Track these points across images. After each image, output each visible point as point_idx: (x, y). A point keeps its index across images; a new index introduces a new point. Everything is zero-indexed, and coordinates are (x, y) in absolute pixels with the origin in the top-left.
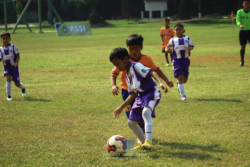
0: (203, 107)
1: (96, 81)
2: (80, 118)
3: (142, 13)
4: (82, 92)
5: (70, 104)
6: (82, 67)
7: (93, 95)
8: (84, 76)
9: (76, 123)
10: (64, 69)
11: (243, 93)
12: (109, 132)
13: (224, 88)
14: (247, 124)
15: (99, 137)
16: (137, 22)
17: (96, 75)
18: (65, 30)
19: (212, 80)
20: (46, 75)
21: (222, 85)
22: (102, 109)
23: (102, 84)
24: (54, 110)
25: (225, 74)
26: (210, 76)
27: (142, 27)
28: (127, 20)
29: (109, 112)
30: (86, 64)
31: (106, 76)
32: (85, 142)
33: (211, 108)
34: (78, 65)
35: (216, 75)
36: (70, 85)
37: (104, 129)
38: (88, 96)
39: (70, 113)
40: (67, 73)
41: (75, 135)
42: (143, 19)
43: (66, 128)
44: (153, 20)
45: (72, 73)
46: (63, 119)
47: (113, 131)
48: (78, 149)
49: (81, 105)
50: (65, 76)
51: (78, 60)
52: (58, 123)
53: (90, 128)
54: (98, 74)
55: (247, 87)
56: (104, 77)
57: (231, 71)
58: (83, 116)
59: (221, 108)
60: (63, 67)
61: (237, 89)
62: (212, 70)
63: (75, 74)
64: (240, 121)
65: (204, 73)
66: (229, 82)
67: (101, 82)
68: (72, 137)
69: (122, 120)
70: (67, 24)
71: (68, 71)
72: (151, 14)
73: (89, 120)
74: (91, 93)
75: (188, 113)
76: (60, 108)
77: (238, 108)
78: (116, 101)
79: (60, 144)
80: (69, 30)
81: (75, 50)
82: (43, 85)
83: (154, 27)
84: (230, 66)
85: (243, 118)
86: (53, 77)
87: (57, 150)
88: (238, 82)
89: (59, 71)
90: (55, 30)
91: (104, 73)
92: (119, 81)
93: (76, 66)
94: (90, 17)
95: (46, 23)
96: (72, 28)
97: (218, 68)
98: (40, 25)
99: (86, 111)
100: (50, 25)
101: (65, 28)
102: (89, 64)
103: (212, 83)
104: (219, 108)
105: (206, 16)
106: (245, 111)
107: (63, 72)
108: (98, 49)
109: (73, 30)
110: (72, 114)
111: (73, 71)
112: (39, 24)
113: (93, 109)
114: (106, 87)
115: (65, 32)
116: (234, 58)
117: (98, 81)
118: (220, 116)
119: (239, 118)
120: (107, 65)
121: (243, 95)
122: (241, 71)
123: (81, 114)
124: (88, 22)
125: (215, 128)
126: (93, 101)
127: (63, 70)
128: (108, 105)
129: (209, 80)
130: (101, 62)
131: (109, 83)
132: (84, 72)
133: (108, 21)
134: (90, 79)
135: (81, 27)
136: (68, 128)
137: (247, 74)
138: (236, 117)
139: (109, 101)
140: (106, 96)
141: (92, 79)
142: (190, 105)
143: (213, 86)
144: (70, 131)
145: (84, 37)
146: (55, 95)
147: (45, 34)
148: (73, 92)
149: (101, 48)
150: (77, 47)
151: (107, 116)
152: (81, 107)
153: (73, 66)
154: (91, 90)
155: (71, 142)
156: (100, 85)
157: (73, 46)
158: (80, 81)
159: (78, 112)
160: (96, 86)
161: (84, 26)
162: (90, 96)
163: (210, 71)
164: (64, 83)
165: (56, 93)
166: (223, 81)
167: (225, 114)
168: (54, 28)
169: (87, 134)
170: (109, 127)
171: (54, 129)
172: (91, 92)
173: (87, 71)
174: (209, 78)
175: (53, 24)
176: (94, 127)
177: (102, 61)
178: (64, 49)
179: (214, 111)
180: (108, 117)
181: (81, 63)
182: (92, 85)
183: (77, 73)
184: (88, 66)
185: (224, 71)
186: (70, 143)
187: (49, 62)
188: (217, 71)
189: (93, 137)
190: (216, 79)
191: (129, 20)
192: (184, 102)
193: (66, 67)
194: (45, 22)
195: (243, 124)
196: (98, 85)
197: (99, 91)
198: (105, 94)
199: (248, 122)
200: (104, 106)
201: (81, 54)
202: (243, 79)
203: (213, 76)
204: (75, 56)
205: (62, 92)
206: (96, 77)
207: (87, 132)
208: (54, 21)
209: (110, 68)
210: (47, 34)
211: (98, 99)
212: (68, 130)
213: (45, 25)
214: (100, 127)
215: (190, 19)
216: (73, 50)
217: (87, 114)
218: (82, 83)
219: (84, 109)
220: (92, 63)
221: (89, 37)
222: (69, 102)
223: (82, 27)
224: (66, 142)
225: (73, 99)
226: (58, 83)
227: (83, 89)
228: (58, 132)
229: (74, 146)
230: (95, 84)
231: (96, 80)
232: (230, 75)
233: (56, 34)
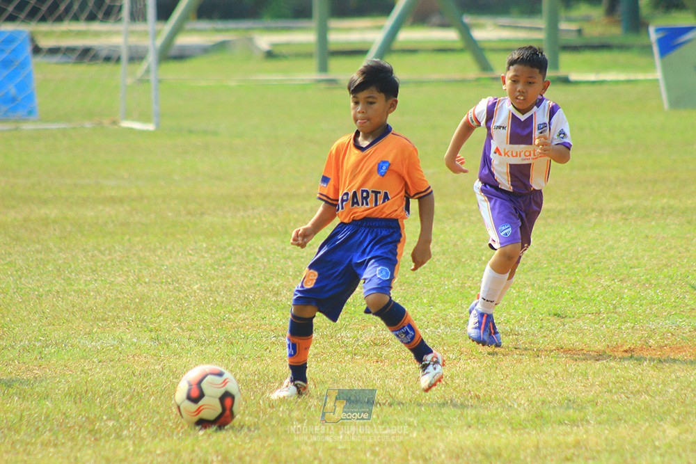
20: (585, 375)
82: (571, 439)
86: (634, 386)
90: (652, 67)
95: (587, 19)
98: (553, 28)
100: (614, 32)
112: (541, 22)
147: (583, 89)
168: (647, 49)
175: (636, 24)
187: (605, 281)
194: (583, 10)
210: (597, 88)
213: (579, 31)
226: (672, 432)
233: (660, 95)
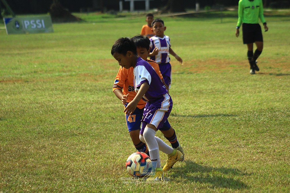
0: (202, 127)
1: (59, 94)
2: (37, 144)
3: (121, 4)
4: (40, 108)
5: (24, 125)
6: (41, 76)
7: (55, 112)
8: (43, 87)
9: (32, 149)
10: (16, 77)
11: (255, 110)
12: (77, 161)
13: (229, 103)
14: (259, 151)
15: (63, 168)
16: (114, 16)
17: (59, 85)
18: (17, 26)
19: (213, 92)
21: (226, 99)
22: (68, 131)
23: (67, 98)
24: (3, 133)
25: (231, 84)
26: (210, 87)
27: (120, 22)
28: (100, 12)
29: (76, 135)
30: (46, 72)
31: (72, 87)
32: (44, 176)
33: (212, 129)
34: (35, 72)
35: (219, 86)
36: (24, 99)
37: (70, 158)
38: (49, 114)
39: (24, 136)
40: (20, 84)
41: (31, 166)
42: (121, 12)
43: (19, 157)
44: (136, 13)
45: (27, 83)
46: (15, 144)
47: (82, 160)
48: (34, 184)
49: (39, 126)
50: (18, 88)
51: (35, 66)
52: (8, 150)
53: (51, 157)
54: (61, 84)
55: (259, 102)
56: (70, 89)
57: (238, 81)
58: (42, 141)
59: (226, 129)
60: (14, 76)
61: (246, 104)
62: (213, 79)
63: (32, 84)
64: (250, 146)
65: (204, 83)
66: (235, 95)
67: (66, 95)
68: (27, 168)
69: (94, 146)
70: (20, 18)
71: (21, 80)
72: (132, 5)
73: (49, 146)
74: (53, 110)
75: (181, 136)
76: (11, 130)
77: (248, 129)
78: (86, 121)
79: (11, 177)
80: (23, 26)
81: (31, 53)
83: (137, 22)
84: (237, 74)
85: (254, 142)
87: (6, 186)
88: (248, 95)
89: (9, 81)
90: (4, 26)
91: (71, 83)
92: (90, 93)
93: (32, 74)
94: (51, 8)
96: (27, 23)
97: (221, 77)
99: (46, 134)
101: (17, 23)
102: (50, 71)
103: (213, 96)
104: (223, 129)
105: (206, 8)
106: (257, 133)
107: (15, 82)
108: (61, 51)
109: (28, 26)
110: (26, 138)
111: (28, 80)
113: (55, 131)
114: (72, 102)
115: (17, 29)
116: (242, 63)
117: (62, 94)
118: (224, 140)
119: (249, 142)
120: (74, 73)
121: (254, 112)
122: (252, 81)
123: (38, 138)
124: (48, 15)
125: (217, 156)
126: (56, 120)
127: (14, 79)
128: (75, 126)
129: (210, 92)
130: (65, 69)
131: (76, 97)
132: (44, 82)
133: (75, 14)
134: (51, 91)
135: (39, 22)
136: (21, 156)
137: (260, 85)
138: (245, 141)
139: (76, 121)
140: (73, 114)
141: (53, 92)
142: (184, 125)
143: (215, 100)
144: (24, 160)
145: (44, 35)
146: (5, 113)
148: (28, 108)
149: (66, 50)
150: (33, 48)
151: (74, 140)
152: (39, 128)
153: (29, 74)
154: (52, 106)
155: (25, 175)
156: (65, 99)
157: (28, 48)
158: (38, 94)
159: (35, 135)
160: (59, 100)
161: (43, 21)
162: (51, 114)
163: (211, 81)
164: (16, 97)
165: (5, 109)
166: (228, 93)
167: (231, 137)
168: (3, 23)
169: (47, 165)
170: (77, 154)
171: (3, 158)
172: (52, 108)
173: (47, 81)
174: (209, 90)
175: (1, 18)
176: (57, 155)
177: (67, 67)
178: (17, 52)
179: (216, 133)
180: (75, 142)
181: (39, 70)
182: (54, 100)
183: (34, 84)
184: (49, 75)
185: (229, 80)
186: (25, 177)
188: (220, 80)
189: (55, 168)
190: (218, 91)
191: (103, 12)
192: (176, 122)
193: (19, 76)
195: (254, 151)
196: (61, 100)
197: (63, 107)
198: (71, 111)
199: (261, 148)
200: (69, 127)
201: (39, 58)
202: (254, 90)
203: (214, 86)
204: (31, 60)
205: (13, 109)
206: (59, 88)
207: (48, 161)
208: (2, 13)
209: (78, 77)
211: (62, 118)
212: (22, 160)
214: (65, 154)
215: (184, 11)
216: (28, 53)
217: (47, 138)
218: (41, 96)
219: (43, 131)
220: (53, 70)
221: (49, 35)
222: (23, 121)
223: (41, 22)
224: (19, 175)
225: (28, 118)
226: (8, 97)
227: (42, 105)
228: (8, 162)
229: (30, 180)
230: (58, 98)
231: (59, 92)
232: (238, 86)
233: (6, 32)
